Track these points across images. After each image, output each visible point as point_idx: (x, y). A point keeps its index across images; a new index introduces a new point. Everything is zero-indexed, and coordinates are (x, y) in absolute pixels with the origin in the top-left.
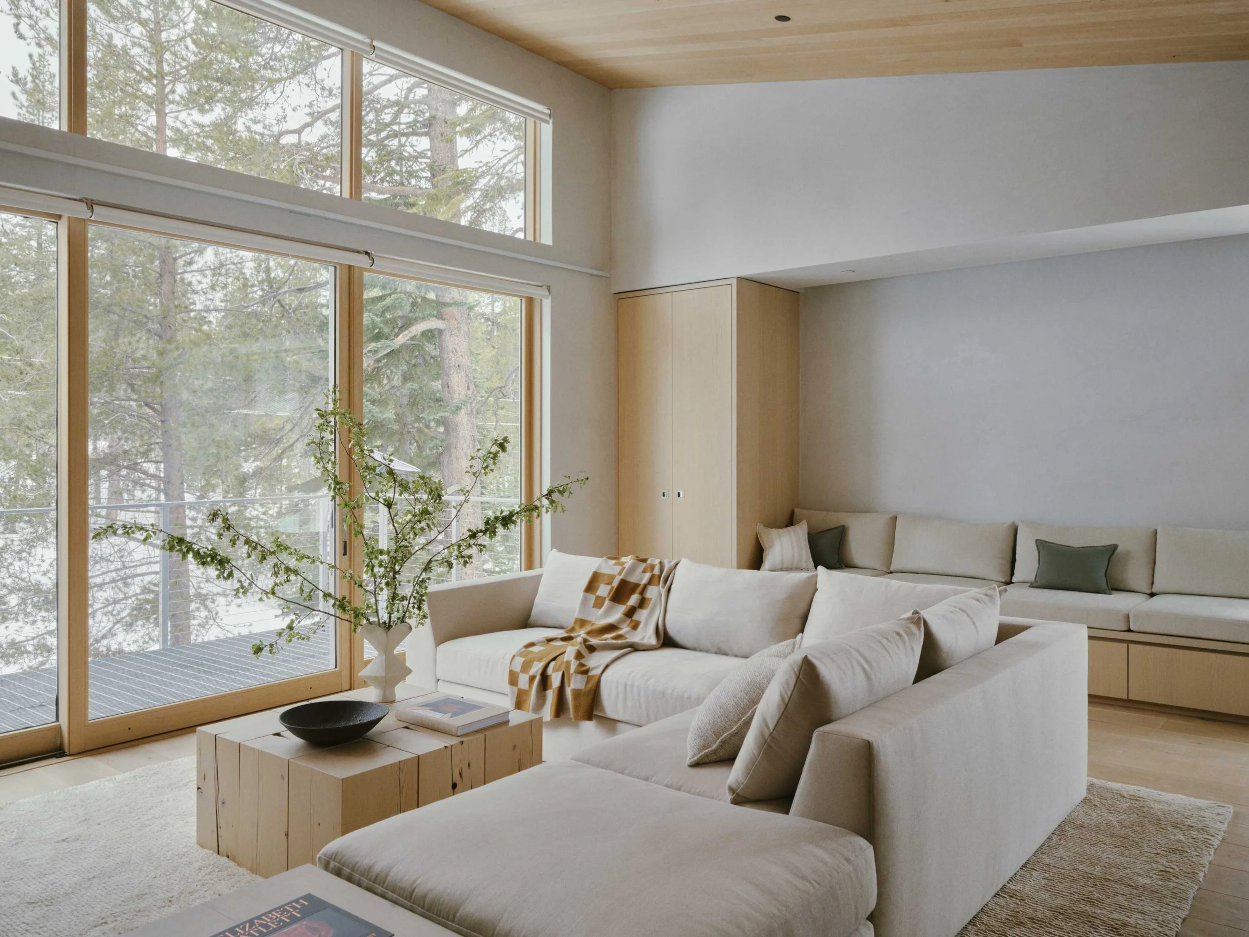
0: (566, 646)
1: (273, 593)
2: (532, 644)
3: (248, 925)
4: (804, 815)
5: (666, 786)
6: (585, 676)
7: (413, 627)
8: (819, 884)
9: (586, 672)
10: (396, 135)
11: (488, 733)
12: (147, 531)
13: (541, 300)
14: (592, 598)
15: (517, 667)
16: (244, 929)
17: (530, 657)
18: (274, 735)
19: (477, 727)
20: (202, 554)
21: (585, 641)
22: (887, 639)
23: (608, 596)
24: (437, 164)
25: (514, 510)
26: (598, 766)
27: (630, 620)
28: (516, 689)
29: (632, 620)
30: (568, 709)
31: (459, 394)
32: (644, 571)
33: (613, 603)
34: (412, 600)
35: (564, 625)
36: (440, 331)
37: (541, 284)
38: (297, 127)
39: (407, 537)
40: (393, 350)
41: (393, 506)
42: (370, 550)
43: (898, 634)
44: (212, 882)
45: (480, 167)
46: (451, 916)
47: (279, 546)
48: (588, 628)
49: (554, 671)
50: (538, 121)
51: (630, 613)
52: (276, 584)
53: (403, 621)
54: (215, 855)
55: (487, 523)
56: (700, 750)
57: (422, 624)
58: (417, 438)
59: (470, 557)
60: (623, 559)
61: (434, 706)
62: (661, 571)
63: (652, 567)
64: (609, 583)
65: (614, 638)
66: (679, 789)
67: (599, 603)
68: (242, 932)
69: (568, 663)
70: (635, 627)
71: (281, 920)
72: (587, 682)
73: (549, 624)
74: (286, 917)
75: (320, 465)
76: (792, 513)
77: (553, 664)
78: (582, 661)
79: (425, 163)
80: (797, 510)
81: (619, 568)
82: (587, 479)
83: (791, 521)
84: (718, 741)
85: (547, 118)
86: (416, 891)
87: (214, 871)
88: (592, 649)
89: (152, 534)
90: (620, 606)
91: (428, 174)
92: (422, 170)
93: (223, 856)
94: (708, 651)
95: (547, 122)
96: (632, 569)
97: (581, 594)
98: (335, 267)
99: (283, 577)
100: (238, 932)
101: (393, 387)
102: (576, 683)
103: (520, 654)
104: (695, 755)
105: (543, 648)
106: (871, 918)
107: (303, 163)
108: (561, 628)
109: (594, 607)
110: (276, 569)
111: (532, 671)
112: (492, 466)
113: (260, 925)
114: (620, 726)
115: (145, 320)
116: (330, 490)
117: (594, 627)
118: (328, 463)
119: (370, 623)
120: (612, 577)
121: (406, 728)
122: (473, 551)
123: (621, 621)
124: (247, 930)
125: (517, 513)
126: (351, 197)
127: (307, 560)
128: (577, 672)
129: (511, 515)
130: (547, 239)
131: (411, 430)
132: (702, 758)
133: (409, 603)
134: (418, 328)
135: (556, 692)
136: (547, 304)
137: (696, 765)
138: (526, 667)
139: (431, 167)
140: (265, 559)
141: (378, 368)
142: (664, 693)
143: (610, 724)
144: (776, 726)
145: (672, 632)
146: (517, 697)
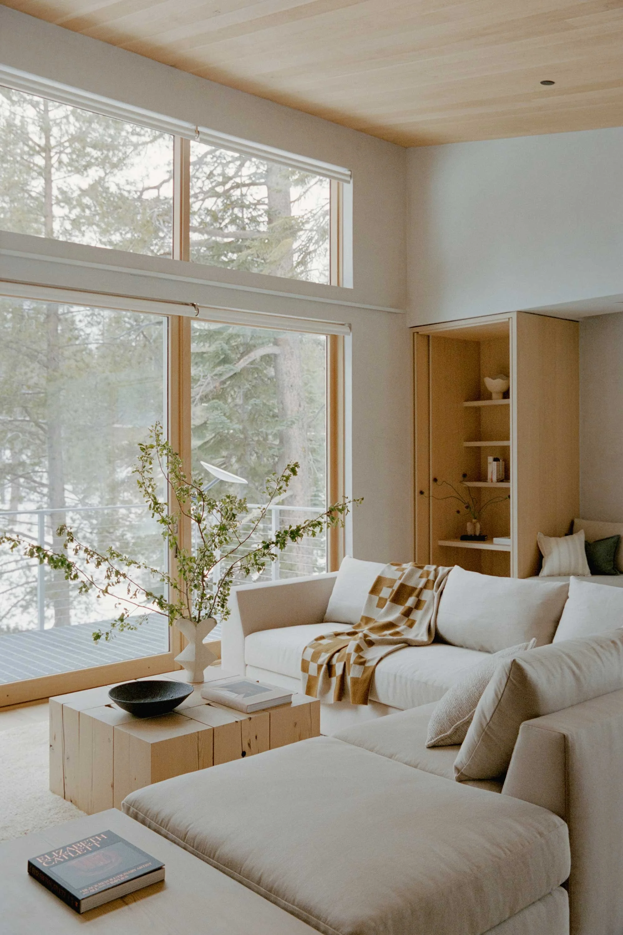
0: (349, 640)
1: (107, 592)
2: (322, 638)
3: (61, 850)
4: (513, 795)
5: (406, 763)
6: (362, 667)
7: (218, 622)
8: (510, 851)
9: (363, 663)
10: (238, 186)
11: (273, 712)
12: (14, 541)
13: (344, 336)
14: (376, 599)
15: (308, 658)
16: (58, 853)
17: (320, 648)
18: (106, 706)
19: (265, 707)
20: (55, 559)
21: (366, 636)
22: (602, 647)
23: (389, 598)
24: (273, 210)
25: (300, 526)
26: (353, 744)
27: (407, 619)
28: (307, 675)
29: (409, 619)
30: (348, 694)
31: (292, 411)
32: (421, 577)
33: (394, 604)
34: (217, 599)
35: (353, 620)
36: (276, 356)
37: (344, 323)
38: (156, 184)
39: (210, 549)
40: (235, 374)
41: (202, 522)
42: (182, 558)
43: (613, 642)
44: (58, 820)
45: (306, 214)
46: (212, 855)
47: (112, 554)
48: (371, 625)
49: (337, 661)
50: (341, 183)
51: (407, 613)
52: (109, 585)
53: (210, 617)
54: (62, 799)
55: (278, 536)
56: (437, 735)
57: (226, 619)
58: (256, 450)
59: (263, 565)
60: (404, 566)
61: (232, 688)
62: (436, 577)
63: (428, 573)
64: (391, 587)
65: (391, 635)
66: (416, 767)
67: (381, 604)
68: (57, 855)
69: (349, 655)
70: (411, 625)
71: (86, 849)
72: (364, 672)
73: (340, 620)
74: (90, 847)
75: (143, 489)
76: (572, 524)
77: (337, 654)
78: (361, 654)
79: (263, 209)
80: (576, 521)
81: (400, 573)
82: (363, 499)
83: (570, 531)
84: (452, 728)
85: (348, 179)
86: (188, 833)
87: (60, 812)
88: (371, 643)
89: (18, 543)
90: (399, 606)
91: (266, 219)
92: (260, 216)
93: (67, 800)
94: (472, 648)
95: (349, 182)
96: (410, 575)
97: (367, 595)
98: (168, 318)
99: (114, 579)
100: (54, 855)
101: (236, 405)
102: (354, 672)
103: (311, 646)
104: (432, 738)
105: (330, 641)
106: (566, 885)
107: (161, 215)
108: (351, 623)
109: (377, 607)
110: (109, 573)
111: (320, 661)
112: (284, 487)
113: (71, 851)
114: (390, 710)
115: (36, 354)
116: (150, 509)
117: (377, 624)
118: (149, 487)
119: (184, 618)
120: (394, 581)
121: (209, 704)
122: (266, 559)
123: (399, 620)
124: (60, 854)
125: (304, 528)
126: (181, 259)
127: (135, 565)
128: (355, 663)
129: (298, 529)
130: (349, 283)
131: (251, 443)
132: (438, 741)
133: (215, 602)
134: (257, 354)
135: (339, 679)
136: (349, 340)
137: (433, 747)
138: (315, 657)
139: (268, 212)
140: (100, 564)
141: (223, 389)
142: (426, 683)
143: (383, 708)
144: (491, 719)
145: (443, 631)
146: (308, 682)
